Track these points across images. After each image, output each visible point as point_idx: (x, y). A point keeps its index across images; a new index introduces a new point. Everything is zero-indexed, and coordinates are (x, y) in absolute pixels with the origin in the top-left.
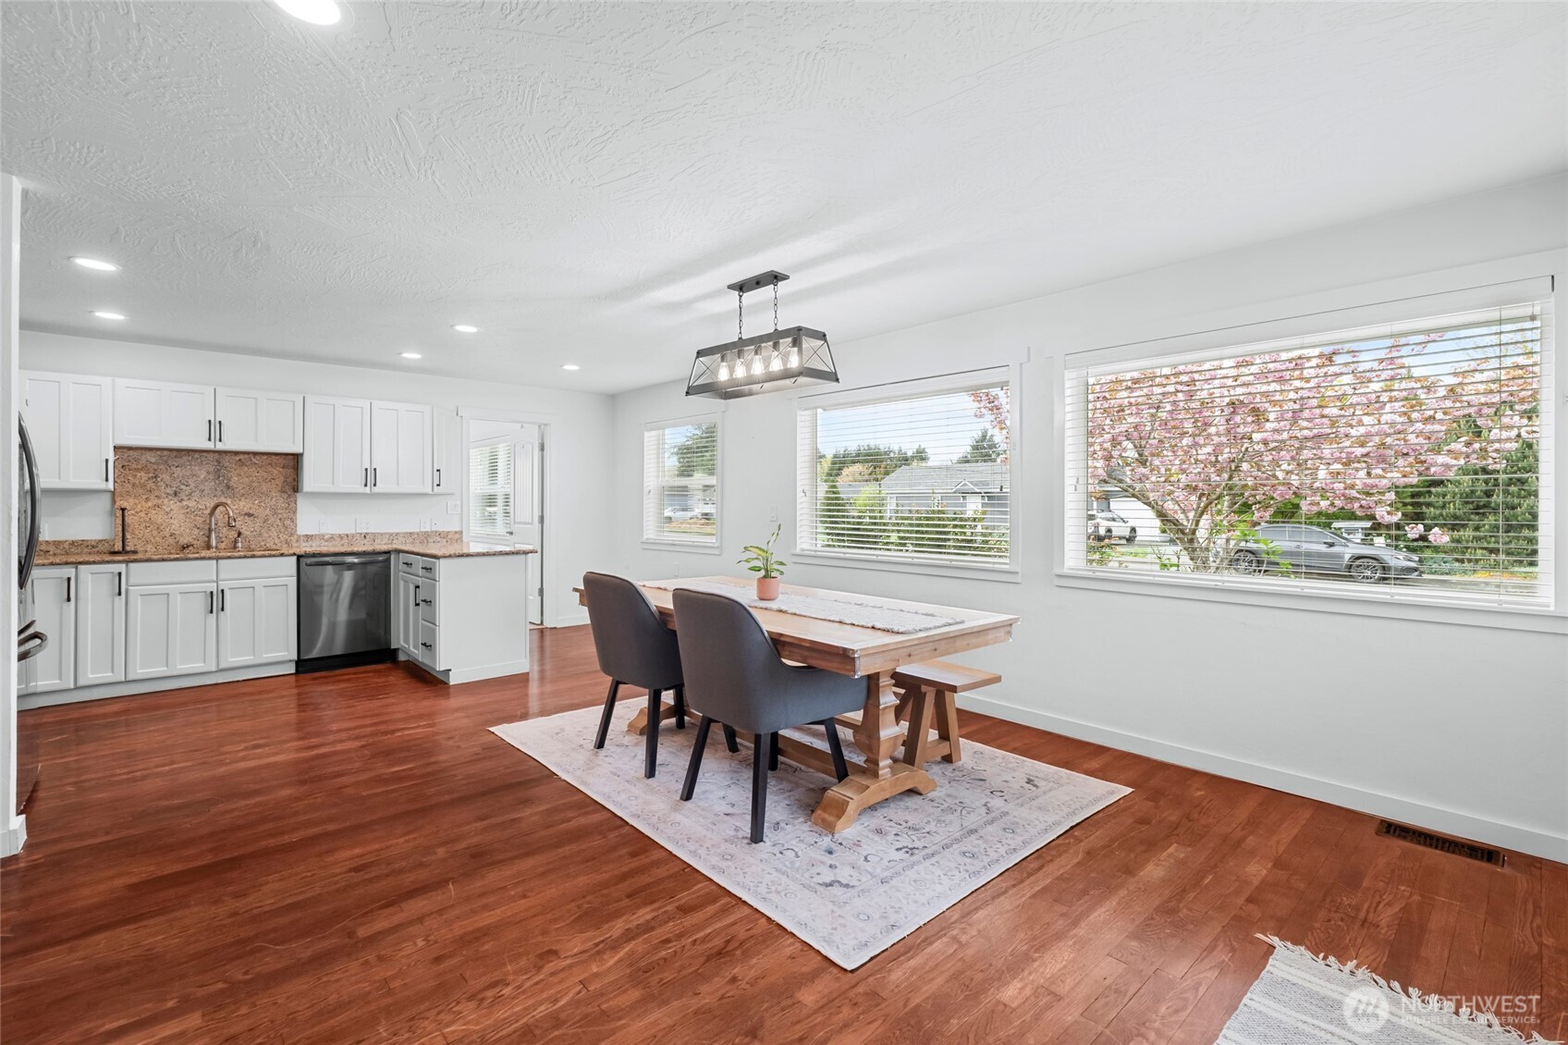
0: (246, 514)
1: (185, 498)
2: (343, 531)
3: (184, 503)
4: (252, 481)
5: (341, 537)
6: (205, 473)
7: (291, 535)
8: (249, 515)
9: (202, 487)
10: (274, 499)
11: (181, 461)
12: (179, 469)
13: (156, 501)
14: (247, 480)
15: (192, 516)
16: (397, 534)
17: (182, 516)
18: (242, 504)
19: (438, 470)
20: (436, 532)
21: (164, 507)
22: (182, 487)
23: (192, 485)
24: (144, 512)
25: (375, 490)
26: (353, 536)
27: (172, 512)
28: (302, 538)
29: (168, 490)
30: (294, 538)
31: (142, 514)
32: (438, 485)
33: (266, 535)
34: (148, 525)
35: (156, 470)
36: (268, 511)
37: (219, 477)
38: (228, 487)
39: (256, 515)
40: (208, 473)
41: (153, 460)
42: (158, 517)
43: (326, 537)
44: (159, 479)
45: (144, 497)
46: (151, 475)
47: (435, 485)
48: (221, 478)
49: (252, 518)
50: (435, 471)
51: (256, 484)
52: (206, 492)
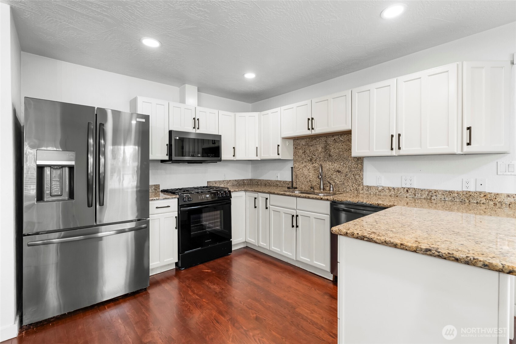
0: (337, 171)
1: (314, 162)
2: (391, 185)
3: (314, 165)
4: (340, 152)
5: (389, 189)
6: (321, 148)
7: (359, 185)
8: (339, 172)
9: (320, 156)
10: (350, 162)
11: (313, 143)
12: (312, 147)
13: (305, 164)
14: (337, 150)
15: (316, 171)
16: (436, 191)
17: (313, 172)
18: (335, 165)
19: (469, 129)
20: (480, 193)
21: (307, 167)
22: (313, 156)
23: (317, 155)
24: (302, 169)
25: (402, 152)
26: (398, 189)
27: (310, 169)
28: (365, 188)
29: (309, 159)
30: (361, 188)
31: (301, 170)
32: (469, 144)
33: (346, 184)
34: (303, 175)
35: (305, 148)
36: (347, 170)
37: (326, 150)
38: (330, 155)
39: (342, 171)
40: (322, 148)
41: (304, 144)
42: (306, 172)
43: (380, 188)
44: (306, 153)
45: (302, 162)
46: (303, 151)
47: (465, 144)
48: (327, 150)
49: (340, 173)
50: (465, 129)
51: (341, 153)
52: (321, 159)
